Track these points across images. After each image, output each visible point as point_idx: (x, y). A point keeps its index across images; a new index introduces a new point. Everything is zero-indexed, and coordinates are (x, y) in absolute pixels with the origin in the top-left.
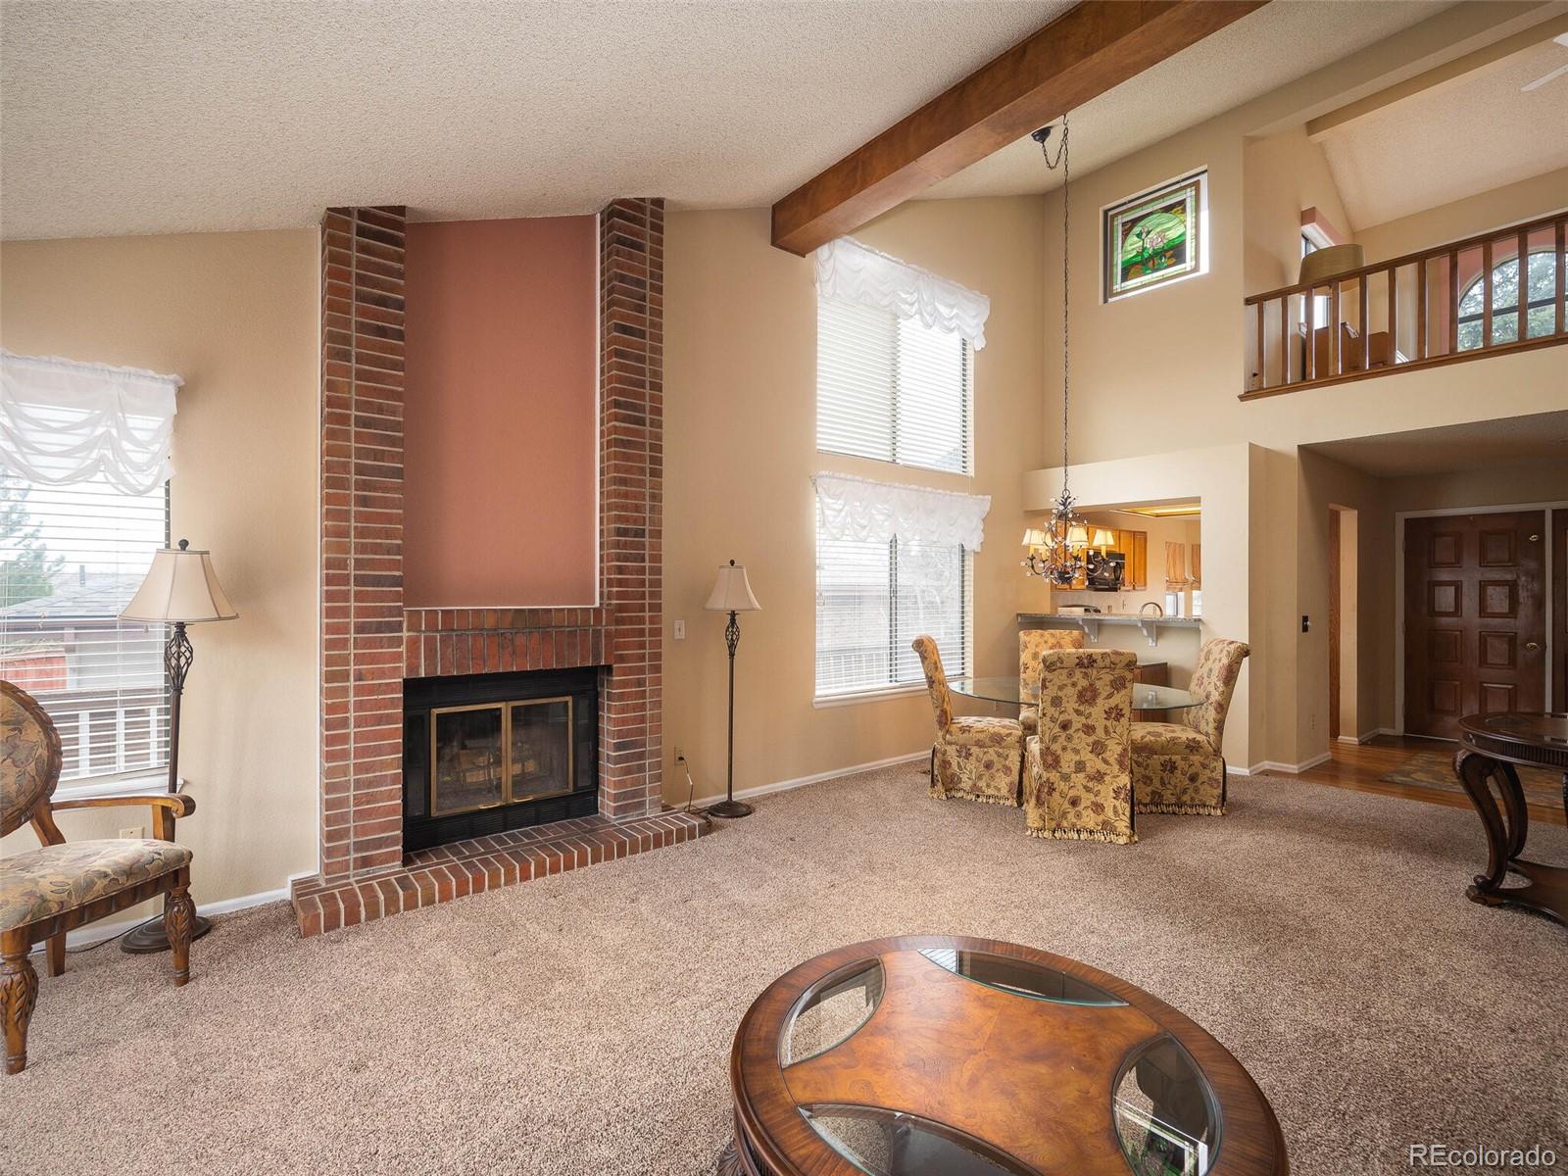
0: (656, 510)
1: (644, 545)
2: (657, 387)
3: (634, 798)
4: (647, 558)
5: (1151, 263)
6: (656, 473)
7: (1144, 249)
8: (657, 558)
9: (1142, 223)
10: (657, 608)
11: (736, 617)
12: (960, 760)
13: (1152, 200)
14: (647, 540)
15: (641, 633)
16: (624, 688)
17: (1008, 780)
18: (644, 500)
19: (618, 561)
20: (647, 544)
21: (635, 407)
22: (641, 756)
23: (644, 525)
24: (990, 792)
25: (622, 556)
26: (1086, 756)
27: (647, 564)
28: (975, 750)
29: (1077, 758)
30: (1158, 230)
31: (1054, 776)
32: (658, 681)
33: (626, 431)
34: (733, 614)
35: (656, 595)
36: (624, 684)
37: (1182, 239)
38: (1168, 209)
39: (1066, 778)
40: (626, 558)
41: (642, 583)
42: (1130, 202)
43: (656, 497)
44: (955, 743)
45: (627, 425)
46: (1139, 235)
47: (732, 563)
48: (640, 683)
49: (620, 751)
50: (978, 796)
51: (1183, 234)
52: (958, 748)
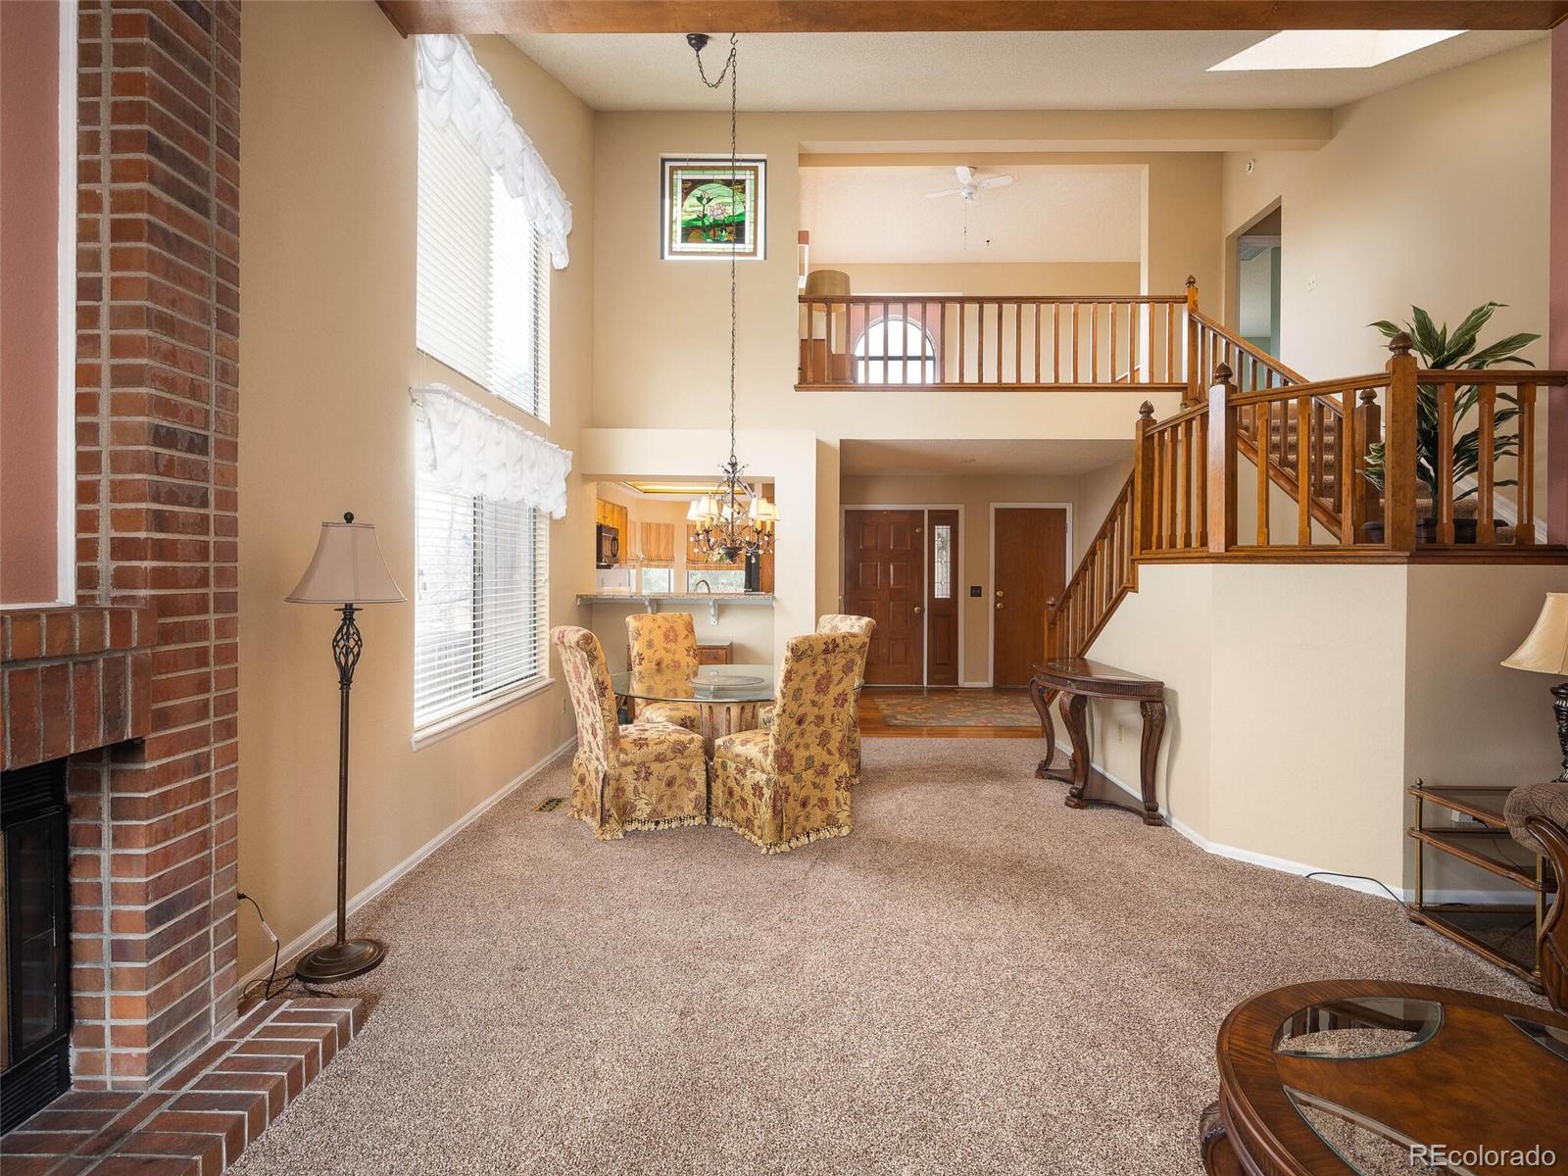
0: (228, 400)
1: (205, 471)
2: (231, 146)
3: (187, 1015)
4: (212, 498)
5: (712, 232)
6: (229, 325)
7: (705, 216)
8: (228, 501)
9: (703, 187)
10: (228, 603)
11: (356, 615)
12: (637, 783)
13: (714, 168)
14: (211, 459)
15: (201, 657)
16: (169, 783)
17: (692, 795)
18: (206, 374)
19: (156, 499)
20: (211, 469)
21: (191, 171)
22: (201, 919)
23: (206, 427)
24: (669, 815)
25: (163, 490)
26: (816, 750)
27: (211, 511)
28: (656, 767)
29: (807, 754)
30: (719, 200)
31: (788, 778)
32: (231, 754)
33: (172, 214)
34: (349, 611)
35: (227, 576)
36: (167, 774)
37: (741, 218)
38: (728, 183)
39: (798, 779)
40: (172, 497)
41: (203, 552)
42: (691, 160)
43: (228, 374)
44: (632, 763)
45: (174, 202)
46: (700, 199)
47: (349, 518)
48: (200, 765)
49: (160, 924)
50: (657, 823)
51: (743, 214)
52: (635, 768)
